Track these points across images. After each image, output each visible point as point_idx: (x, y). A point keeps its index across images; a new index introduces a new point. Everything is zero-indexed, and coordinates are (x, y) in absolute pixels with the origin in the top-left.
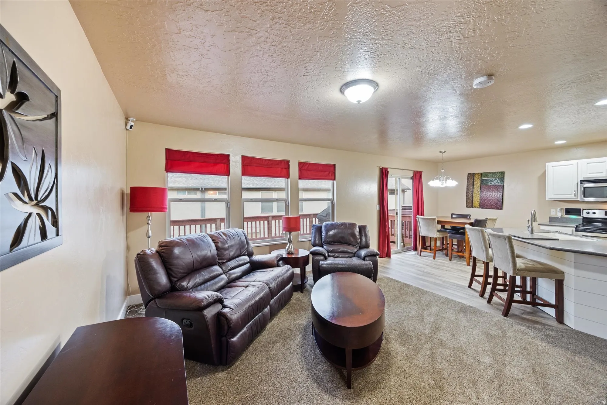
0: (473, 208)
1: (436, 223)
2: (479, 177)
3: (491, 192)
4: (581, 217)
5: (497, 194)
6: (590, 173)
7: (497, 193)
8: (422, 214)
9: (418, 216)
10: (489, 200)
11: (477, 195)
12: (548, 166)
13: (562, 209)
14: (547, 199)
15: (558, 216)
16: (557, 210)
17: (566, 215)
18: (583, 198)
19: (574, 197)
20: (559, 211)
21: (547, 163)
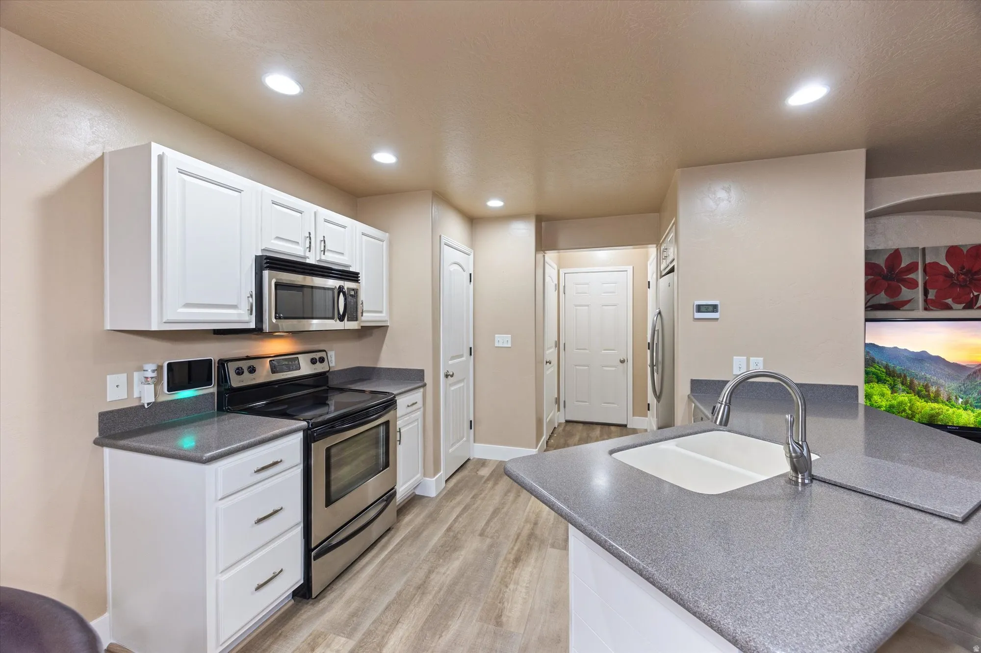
4: (210, 389)
12: (161, 158)
13: (159, 369)
14: (155, 326)
15: (141, 400)
16: (137, 376)
17: (169, 391)
18: (274, 321)
19: (246, 317)
20: (149, 379)
21: (154, 145)
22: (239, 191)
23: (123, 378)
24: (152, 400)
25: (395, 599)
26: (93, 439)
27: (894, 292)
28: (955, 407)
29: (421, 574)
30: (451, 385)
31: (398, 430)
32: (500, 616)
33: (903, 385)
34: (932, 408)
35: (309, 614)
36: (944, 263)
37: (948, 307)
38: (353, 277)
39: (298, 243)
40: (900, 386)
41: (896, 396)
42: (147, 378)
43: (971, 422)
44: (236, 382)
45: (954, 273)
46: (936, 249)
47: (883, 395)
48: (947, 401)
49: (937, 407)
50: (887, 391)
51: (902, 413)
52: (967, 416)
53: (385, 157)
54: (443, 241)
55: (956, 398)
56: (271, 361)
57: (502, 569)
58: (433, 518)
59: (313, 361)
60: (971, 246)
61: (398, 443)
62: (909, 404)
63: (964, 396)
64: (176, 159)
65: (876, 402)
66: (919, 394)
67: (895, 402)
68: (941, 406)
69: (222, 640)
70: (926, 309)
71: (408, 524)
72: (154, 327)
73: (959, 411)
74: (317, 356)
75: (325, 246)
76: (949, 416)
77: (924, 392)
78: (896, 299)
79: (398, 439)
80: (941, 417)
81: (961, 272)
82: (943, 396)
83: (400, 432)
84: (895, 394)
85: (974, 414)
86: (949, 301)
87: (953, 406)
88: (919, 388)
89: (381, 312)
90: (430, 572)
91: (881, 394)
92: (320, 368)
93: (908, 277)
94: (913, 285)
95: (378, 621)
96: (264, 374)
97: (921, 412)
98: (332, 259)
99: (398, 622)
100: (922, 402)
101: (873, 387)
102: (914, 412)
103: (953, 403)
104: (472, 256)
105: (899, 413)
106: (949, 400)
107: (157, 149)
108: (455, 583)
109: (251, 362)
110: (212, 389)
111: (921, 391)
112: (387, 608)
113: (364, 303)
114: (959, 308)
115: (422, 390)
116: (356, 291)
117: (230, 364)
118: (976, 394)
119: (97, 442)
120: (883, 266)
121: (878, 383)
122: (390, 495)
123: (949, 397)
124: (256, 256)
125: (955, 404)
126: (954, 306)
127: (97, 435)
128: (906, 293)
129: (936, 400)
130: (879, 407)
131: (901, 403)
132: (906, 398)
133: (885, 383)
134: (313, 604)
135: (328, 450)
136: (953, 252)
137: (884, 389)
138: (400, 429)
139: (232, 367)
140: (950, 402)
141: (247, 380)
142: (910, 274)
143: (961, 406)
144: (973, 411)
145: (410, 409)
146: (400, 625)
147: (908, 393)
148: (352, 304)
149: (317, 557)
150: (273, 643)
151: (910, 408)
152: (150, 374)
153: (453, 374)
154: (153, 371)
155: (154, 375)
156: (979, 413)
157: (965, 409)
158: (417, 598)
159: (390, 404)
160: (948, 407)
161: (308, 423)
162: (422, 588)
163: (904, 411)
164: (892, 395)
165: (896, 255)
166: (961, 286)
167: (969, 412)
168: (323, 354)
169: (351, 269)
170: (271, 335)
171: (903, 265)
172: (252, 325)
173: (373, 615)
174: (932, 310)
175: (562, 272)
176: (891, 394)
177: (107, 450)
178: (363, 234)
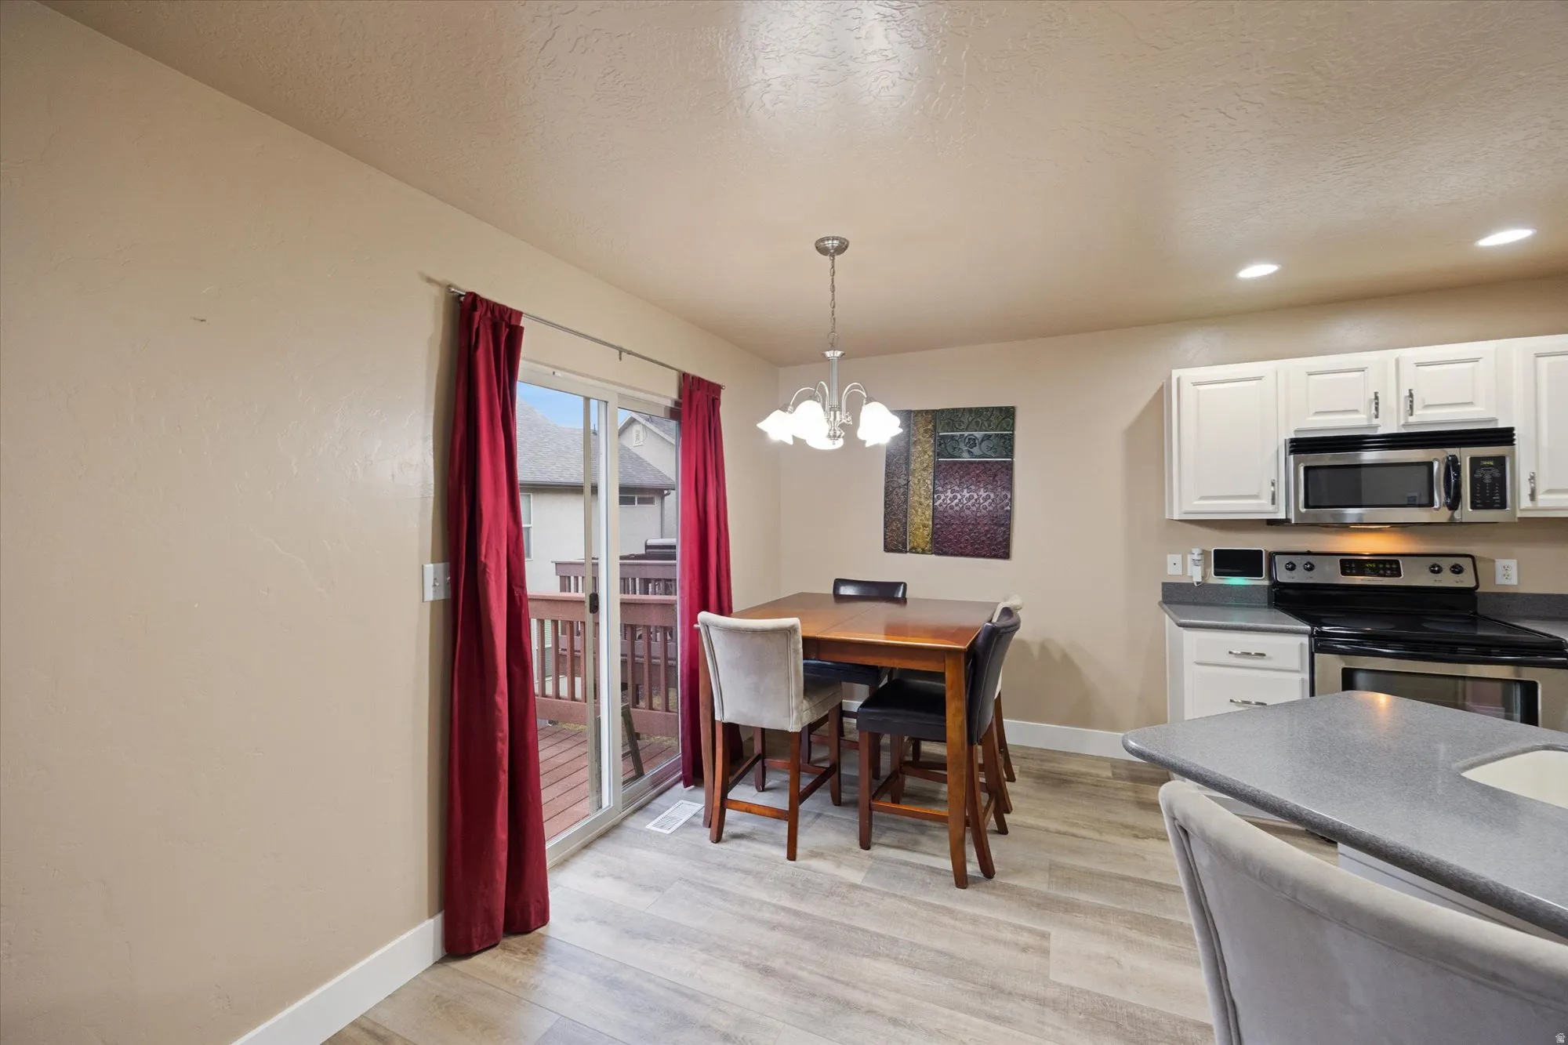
0: (908, 554)
1: (796, 651)
2: (930, 427)
3: (973, 487)
4: (1262, 581)
5: (992, 496)
6: (1318, 413)
7: (992, 491)
8: (724, 609)
9: (703, 616)
10: (964, 523)
11: (922, 500)
12: (1178, 380)
13: (1207, 553)
14: (1176, 516)
15: (1191, 579)
16: (1189, 557)
17: (1216, 575)
18: (1303, 510)
19: (1269, 508)
20: (1197, 562)
21: (1169, 372)
22: (1260, 378)
23: (1178, 558)
24: (1200, 580)
39: (1354, 410)
42: (1195, 560)
44: (1284, 577)
53: (1506, 238)
56: (1342, 560)
59: (1436, 569)
64: (1189, 375)
74: (1444, 562)
75: (1411, 402)
92: (1446, 581)
96: (1330, 575)
98: (1435, 417)
107: (1172, 373)
110: (1264, 581)
113: (1538, 477)
116: (1498, 459)
117: (1281, 557)
124: (1284, 440)
127: (1161, 599)
135: (1348, 672)
139: (1284, 560)
141: (1304, 577)
148: (1489, 481)
152: (1199, 557)
154: (1202, 555)
155: (1202, 558)
161: (1312, 628)
168: (1461, 560)
169: (1501, 425)
172: (1282, 517)
177: (1167, 612)
178: (1538, 356)
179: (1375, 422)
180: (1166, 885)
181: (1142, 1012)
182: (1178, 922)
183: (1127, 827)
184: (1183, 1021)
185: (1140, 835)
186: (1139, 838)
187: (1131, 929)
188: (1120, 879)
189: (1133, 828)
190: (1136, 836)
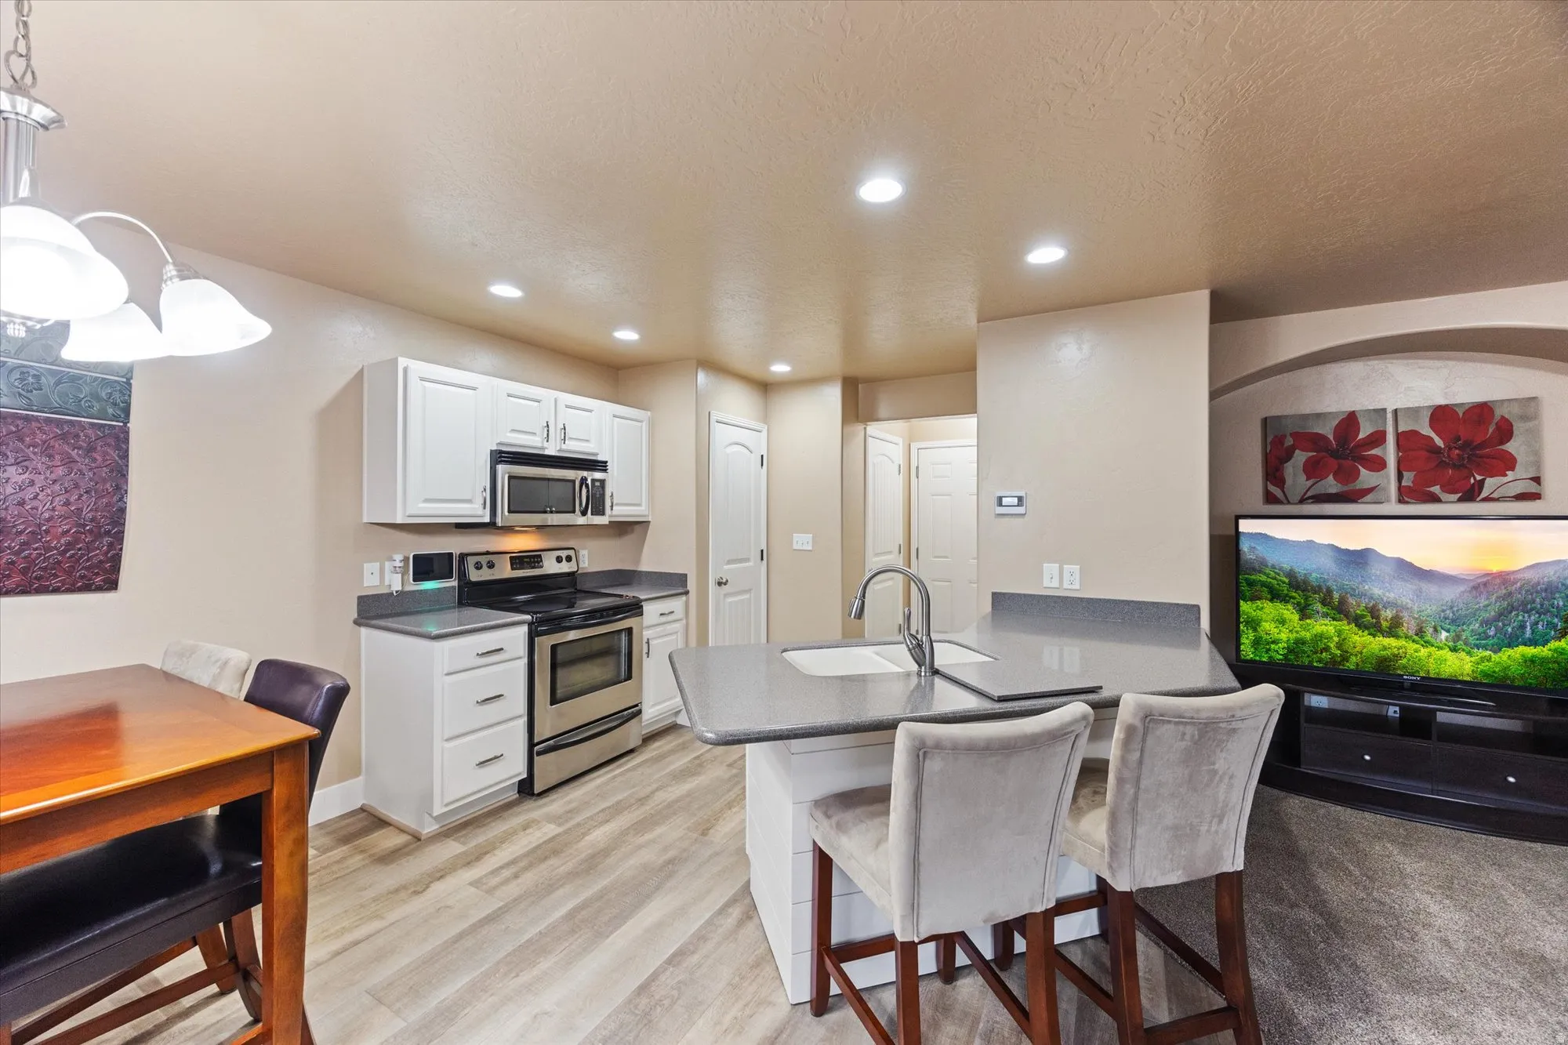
6: (513, 431)
12: (405, 370)
13: (406, 559)
14: (399, 519)
15: (390, 588)
16: (388, 565)
17: (414, 581)
18: (507, 514)
19: (480, 512)
20: (397, 569)
21: (400, 359)
22: (474, 389)
23: (377, 566)
24: (400, 589)
25: (613, 805)
26: (353, 619)
27: (1348, 475)
28: (1433, 646)
29: (649, 789)
30: (726, 595)
31: (645, 640)
32: (708, 829)
33: (1325, 606)
34: (1384, 646)
35: (530, 806)
36: (1427, 431)
37: (1435, 499)
38: (602, 466)
39: (535, 434)
40: (1318, 606)
41: (1309, 625)
42: (395, 567)
43: (1465, 672)
44: (475, 576)
45: (1443, 446)
46: (1414, 412)
47: (1282, 622)
48: (1417, 635)
49: (1394, 645)
50: (1290, 614)
51: (1322, 653)
52: (1457, 662)
53: (627, 335)
54: (713, 418)
55: (1435, 630)
56: (510, 557)
57: (734, 796)
58: (683, 747)
59: (559, 560)
60: (1471, 405)
61: (645, 656)
62: (1336, 639)
63: (1453, 628)
64: (418, 368)
65: (1267, 634)
66: (1357, 621)
67: (1308, 635)
68: (1404, 643)
69: (446, 801)
70: (1401, 501)
71: (654, 750)
72: (399, 521)
73: (1441, 652)
74: (564, 554)
75: (565, 433)
76: (1419, 660)
77: (1369, 618)
78: (1351, 487)
79: (645, 650)
80: (1404, 661)
81: (1455, 445)
82: (1409, 626)
83: (648, 643)
84: (1308, 621)
85: (1473, 659)
86: (1436, 489)
87: (1427, 644)
88: (1358, 612)
89: (639, 505)
90: (657, 789)
91: (1277, 620)
92: (565, 568)
93: (1369, 453)
94: (1379, 464)
95: (591, 818)
96: (505, 571)
97: (1361, 653)
98: (575, 448)
99: (608, 821)
100: (1363, 636)
101: (1262, 608)
102: (1347, 652)
103: (1428, 637)
104: (765, 433)
105: (1316, 653)
106: (1420, 632)
107: (403, 362)
108: (677, 801)
109: (490, 558)
110: (453, 583)
111: (1363, 616)
112: (603, 811)
113: (614, 495)
114: (1452, 500)
115: (684, 598)
116: (603, 482)
117: (469, 558)
118: (1477, 625)
119: (356, 622)
120: (1331, 437)
121: (1271, 600)
122: (633, 712)
123: (1422, 628)
124: (491, 451)
125: (1432, 640)
126: (1444, 496)
127: (356, 616)
128: (1366, 477)
129: (1393, 630)
130: (1274, 642)
131: (1320, 637)
132: (1332, 628)
133: (1287, 602)
134: (535, 800)
135: (554, 648)
136: (1441, 415)
137: (1285, 612)
138: (648, 639)
139: (471, 561)
140: (1422, 637)
141: (485, 575)
142: (1373, 448)
143: (1446, 645)
144: (1469, 653)
145: (664, 619)
146: (608, 823)
147: (1334, 619)
148: (598, 496)
149: (539, 754)
150: (493, 821)
151: (1339, 646)
152: (398, 564)
153: (727, 581)
154: (401, 561)
155: (401, 564)
156: (1481, 658)
157: (1454, 650)
158: (634, 807)
159: (634, 608)
160: (1418, 646)
161: (533, 617)
162: (642, 801)
163: (1326, 649)
164: (1301, 622)
165: (1351, 421)
166: (1454, 466)
167: (1463, 655)
168: (571, 553)
169: (600, 458)
170: (508, 530)
171: (1361, 436)
172: (487, 519)
173: (587, 814)
174: (1408, 503)
175: (914, 446)
176: (1300, 620)
177: (364, 631)
178: (615, 416)
179: (546, 444)
180: (495, 912)
181: (605, 1029)
182: (536, 934)
183: (397, 891)
184: (629, 1001)
185: (419, 888)
186: (422, 892)
187: (517, 976)
188: (455, 942)
189: (404, 887)
190: (416, 893)
